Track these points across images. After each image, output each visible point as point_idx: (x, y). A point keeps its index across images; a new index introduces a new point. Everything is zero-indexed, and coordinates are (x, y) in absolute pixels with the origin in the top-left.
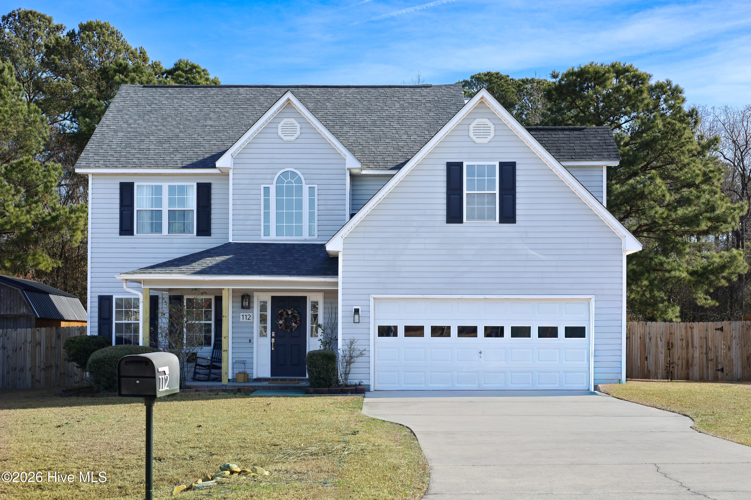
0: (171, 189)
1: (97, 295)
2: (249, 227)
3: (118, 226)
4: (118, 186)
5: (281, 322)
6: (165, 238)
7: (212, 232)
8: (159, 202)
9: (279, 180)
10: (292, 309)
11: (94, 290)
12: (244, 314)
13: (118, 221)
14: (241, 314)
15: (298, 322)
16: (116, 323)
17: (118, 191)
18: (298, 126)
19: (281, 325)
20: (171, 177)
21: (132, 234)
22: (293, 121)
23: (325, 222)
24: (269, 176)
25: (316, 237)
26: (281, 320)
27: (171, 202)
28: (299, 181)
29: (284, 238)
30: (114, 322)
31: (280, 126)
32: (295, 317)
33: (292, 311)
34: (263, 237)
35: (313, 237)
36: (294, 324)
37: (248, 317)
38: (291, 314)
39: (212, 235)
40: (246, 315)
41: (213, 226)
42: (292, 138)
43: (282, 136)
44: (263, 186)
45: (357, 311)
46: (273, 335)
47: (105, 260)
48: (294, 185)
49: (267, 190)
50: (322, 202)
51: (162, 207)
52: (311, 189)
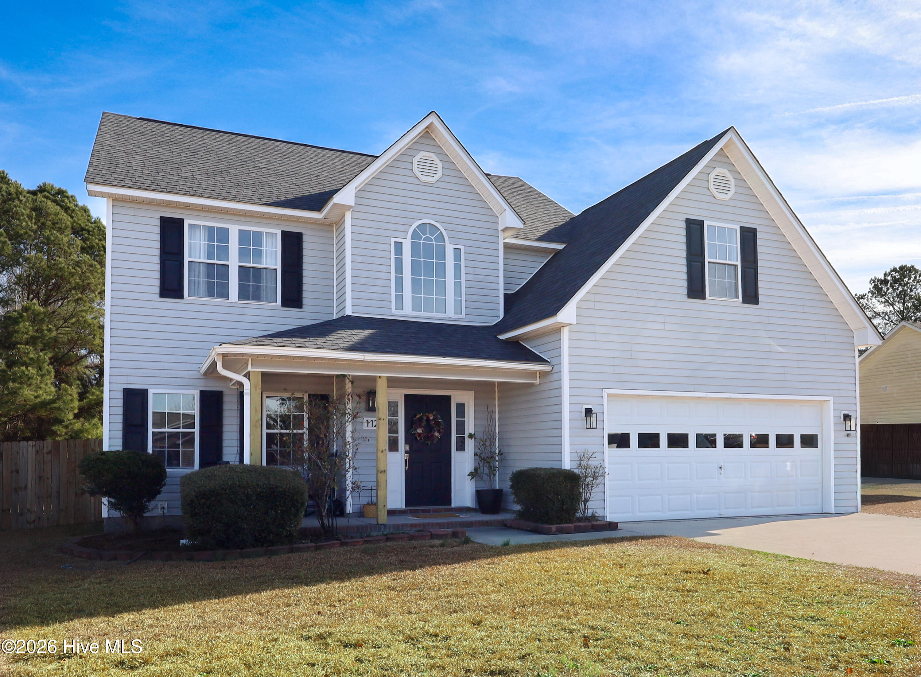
0: (243, 236)
1: (121, 387)
2: (374, 296)
3: (157, 283)
4: (158, 223)
5: (419, 431)
6: (233, 305)
7: (304, 303)
8: (224, 252)
9: (415, 235)
10: (434, 413)
11: (115, 379)
12: (370, 419)
13: (157, 275)
14: (365, 419)
15: (441, 430)
16: (153, 432)
17: (157, 230)
18: (440, 165)
19: (419, 435)
20: (243, 219)
21: (181, 297)
22: (433, 156)
23: (475, 297)
24: (401, 228)
25: (463, 316)
26: (421, 427)
27: (243, 254)
28: (441, 238)
29: (422, 314)
30: (151, 430)
31: (416, 160)
32: (438, 424)
33: (434, 415)
34: (394, 311)
35: (460, 316)
36: (437, 434)
37: (374, 423)
38: (433, 419)
39: (304, 306)
40: (372, 421)
41: (305, 295)
42: (432, 180)
43: (419, 175)
44: (393, 240)
45: (588, 412)
46: (408, 449)
47: (135, 334)
48: (434, 243)
49: (399, 246)
50: (470, 270)
51: (228, 261)
52: (457, 251)
